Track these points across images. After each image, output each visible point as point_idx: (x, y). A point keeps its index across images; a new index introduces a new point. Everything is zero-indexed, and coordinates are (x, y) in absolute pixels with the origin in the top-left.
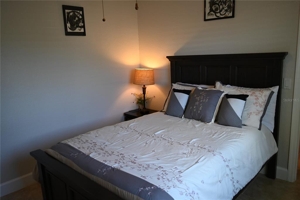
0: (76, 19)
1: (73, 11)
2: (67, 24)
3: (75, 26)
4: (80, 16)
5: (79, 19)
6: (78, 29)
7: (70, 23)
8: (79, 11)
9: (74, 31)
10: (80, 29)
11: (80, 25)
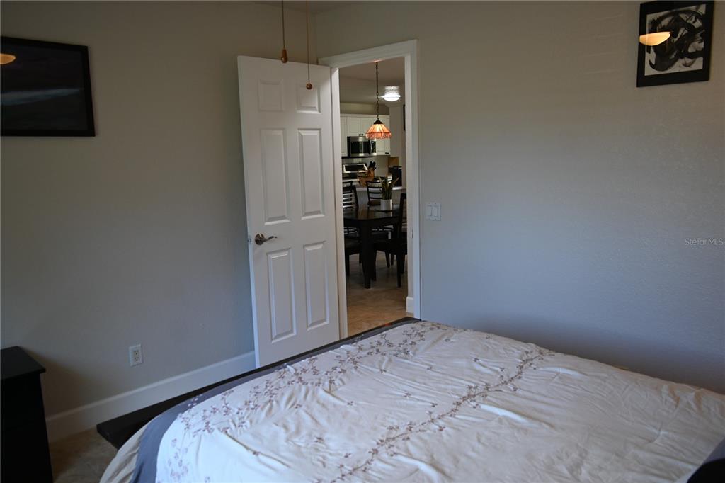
0: (679, 35)
1: (674, 10)
2: (647, 53)
3: (673, 56)
4: (695, 21)
5: (692, 31)
6: (680, 62)
7: (655, 51)
8: (693, 8)
9: (666, 69)
10: (688, 61)
11: (691, 50)
